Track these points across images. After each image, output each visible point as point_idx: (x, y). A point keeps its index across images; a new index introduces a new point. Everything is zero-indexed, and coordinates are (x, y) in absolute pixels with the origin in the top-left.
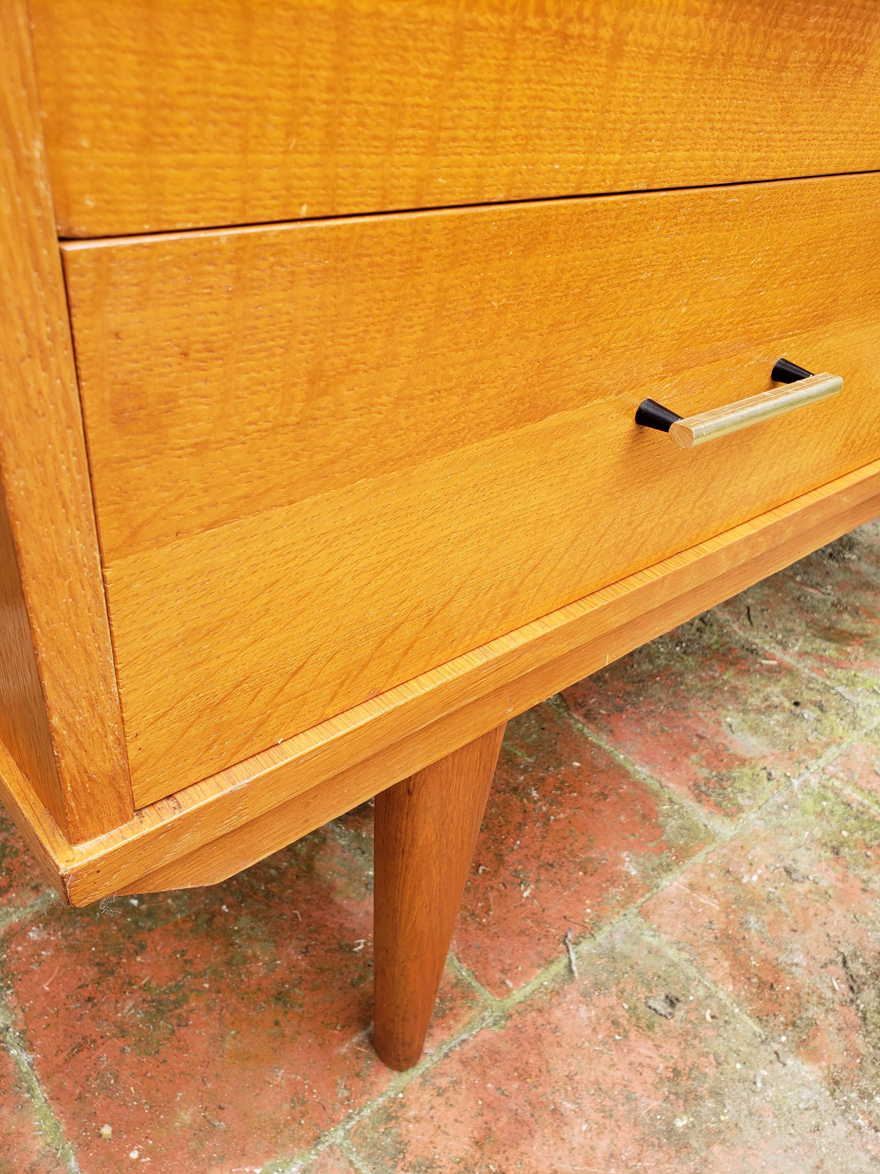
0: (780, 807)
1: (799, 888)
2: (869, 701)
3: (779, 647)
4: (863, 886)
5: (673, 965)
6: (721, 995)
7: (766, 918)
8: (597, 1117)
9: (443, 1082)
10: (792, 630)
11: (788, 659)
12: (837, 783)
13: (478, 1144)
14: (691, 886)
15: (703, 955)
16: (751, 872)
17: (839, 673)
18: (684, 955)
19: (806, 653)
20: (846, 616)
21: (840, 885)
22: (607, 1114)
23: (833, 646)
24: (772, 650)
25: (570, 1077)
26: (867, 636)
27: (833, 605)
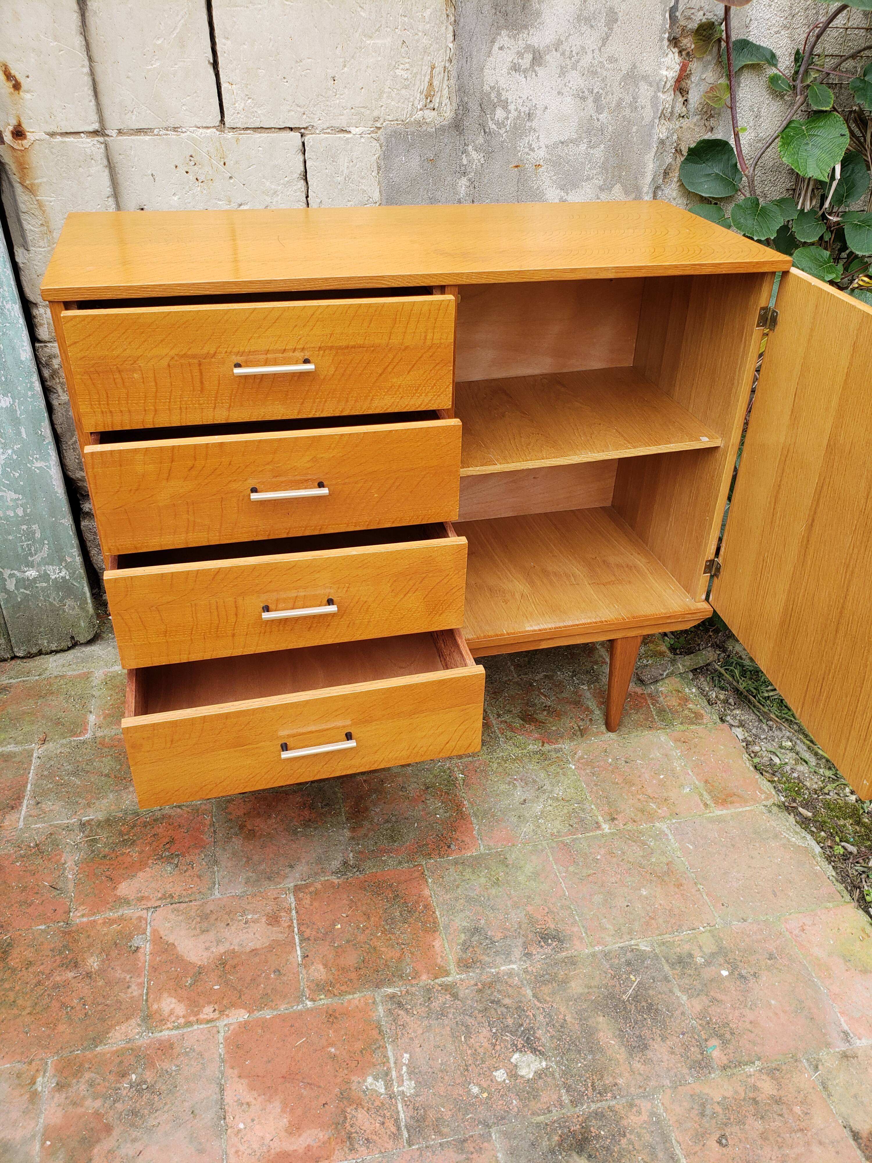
0: (423, 769)
1: (401, 793)
2: (509, 747)
3: (496, 716)
4: (424, 800)
5: (337, 798)
6: (343, 810)
7: (379, 797)
8: (278, 820)
9: (247, 800)
10: (511, 711)
11: (494, 722)
12: (456, 769)
13: (245, 814)
14: (365, 781)
15: (348, 799)
16: (389, 784)
17: (509, 734)
18: (342, 797)
19: (506, 722)
20: (545, 713)
21: (416, 797)
22: (282, 820)
23: (522, 722)
24: (491, 717)
25: (280, 811)
26: (544, 723)
27: (546, 706)
